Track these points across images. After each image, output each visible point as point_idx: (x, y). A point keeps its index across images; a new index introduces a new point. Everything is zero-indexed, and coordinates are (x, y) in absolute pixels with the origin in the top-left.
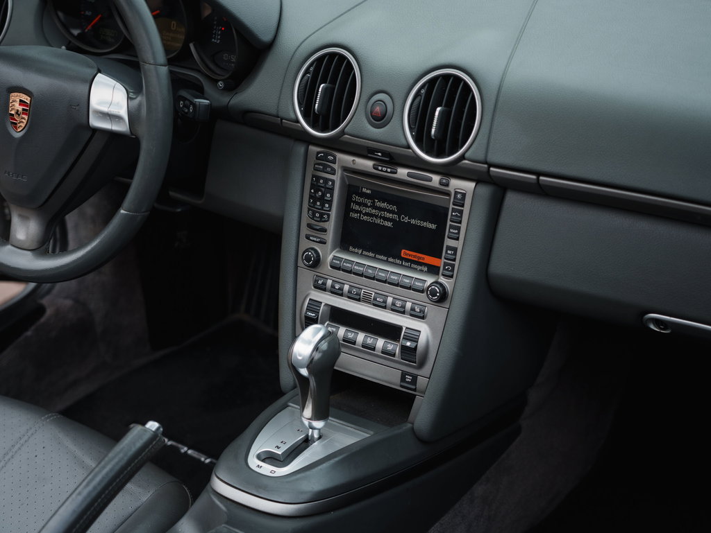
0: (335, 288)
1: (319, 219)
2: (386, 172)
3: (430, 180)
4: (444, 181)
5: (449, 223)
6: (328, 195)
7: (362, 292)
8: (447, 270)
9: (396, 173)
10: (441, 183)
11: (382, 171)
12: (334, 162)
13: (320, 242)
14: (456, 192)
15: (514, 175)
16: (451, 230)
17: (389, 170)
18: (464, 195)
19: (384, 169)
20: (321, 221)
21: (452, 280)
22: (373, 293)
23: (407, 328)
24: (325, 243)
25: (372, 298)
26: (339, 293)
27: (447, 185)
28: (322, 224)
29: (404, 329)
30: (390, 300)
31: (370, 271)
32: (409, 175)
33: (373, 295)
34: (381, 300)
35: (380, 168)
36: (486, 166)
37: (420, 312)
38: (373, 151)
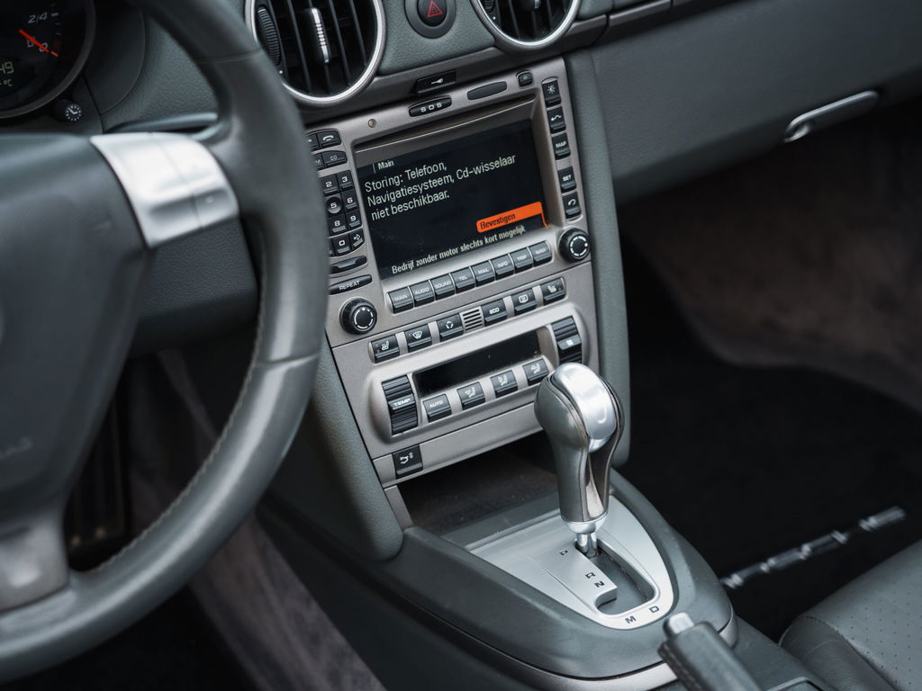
0: (415, 340)
1: (347, 249)
2: (436, 109)
3: (504, 87)
4: (525, 78)
5: (549, 136)
6: (350, 200)
7: (462, 318)
8: (572, 206)
9: (450, 104)
10: (522, 84)
11: (428, 111)
12: (337, 141)
13: (362, 284)
14: (543, 85)
15: (644, 11)
16: (558, 146)
17: (439, 105)
18: (555, 84)
19: (431, 107)
20: (353, 249)
21: (582, 217)
22: (479, 308)
23: (552, 324)
24: (369, 281)
25: (482, 315)
26: (425, 342)
27: (530, 82)
28: (354, 254)
29: (550, 327)
30: (508, 302)
31: (463, 278)
32: (471, 96)
33: (481, 311)
34: (497, 310)
35: (423, 109)
36: (604, 16)
37: (557, 290)
38: (427, 81)
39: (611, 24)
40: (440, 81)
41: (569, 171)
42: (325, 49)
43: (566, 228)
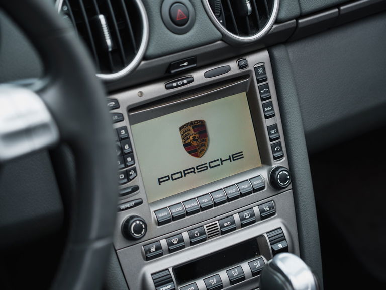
0: (174, 244)
1: (125, 180)
2: (184, 84)
3: (229, 69)
4: (243, 63)
5: (261, 103)
6: (126, 147)
7: (206, 229)
8: (277, 151)
9: (192, 81)
10: (240, 67)
11: (178, 86)
12: (117, 106)
13: (136, 205)
15: (321, 17)
16: (266, 109)
17: (185, 81)
19: (180, 83)
20: (129, 180)
21: (285, 158)
22: (217, 222)
23: (267, 233)
24: (141, 203)
25: (219, 227)
26: (180, 246)
27: (246, 66)
28: (130, 184)
29: (266, 235)
30: (237, 217)
31: (205, 200)
32: (206, 76)
33: (218, 224)
34: (229, 223)
35: (175, 84)
36: (294, 20)
37: (270, 210)
38: (177, 64)
39: (300, 26)
40: (186, 64)
41: (275, 127)
42: (109, 42)
43: (274, 166)
